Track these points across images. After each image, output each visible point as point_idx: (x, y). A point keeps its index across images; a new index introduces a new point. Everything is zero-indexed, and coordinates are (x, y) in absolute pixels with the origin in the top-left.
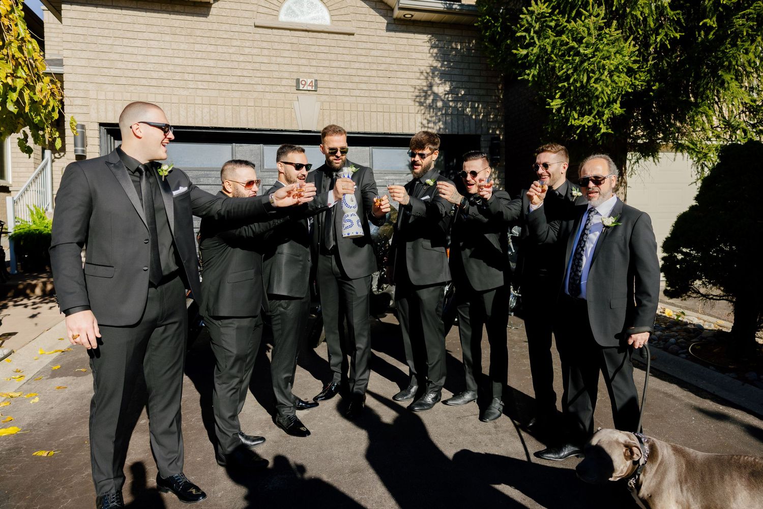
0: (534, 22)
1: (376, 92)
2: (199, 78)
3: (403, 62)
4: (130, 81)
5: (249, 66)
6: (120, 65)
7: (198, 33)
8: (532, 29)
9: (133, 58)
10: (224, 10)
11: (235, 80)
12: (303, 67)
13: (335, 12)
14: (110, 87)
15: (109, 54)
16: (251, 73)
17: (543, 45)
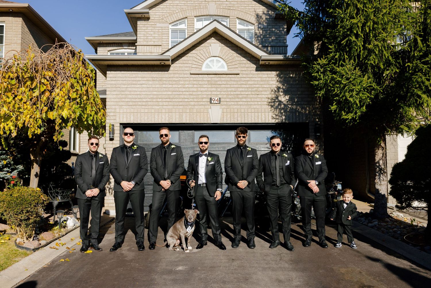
0: (320, 68)
1: (251, 102)
2: (164, 100)
3: (265, 86)
4: (134, 104)
5: (187, 93)
6: (130, 96)
7: (164, 79)
8: (320, 72)
9: (136, 93)
10: (176, 67)
11: (180, 100)
12: (214, 92)
13: (230, 64)
14: (125, 107)
15: (125, 92)
16: (188, 97)
17: (325, 79)
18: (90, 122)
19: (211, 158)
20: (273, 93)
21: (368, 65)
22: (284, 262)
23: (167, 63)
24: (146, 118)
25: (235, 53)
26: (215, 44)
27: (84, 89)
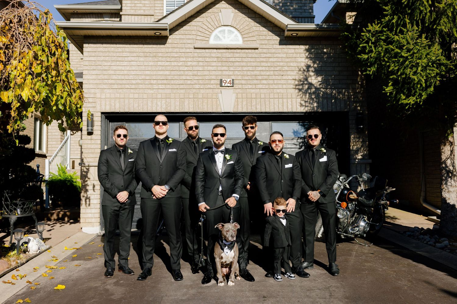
0: (371, 37)
1: (274, 85)
2: (160, 82)
3: (292, 64)
4: (120, 87)
5: (190, 73)
6: (114, 77)
7: (160, 55)
8: (370, 42)
9: (122, 73)
10: (176, 40)
11: (182, 82)
12: (225, 72)
13: (246, 36)
14: (108, 91)
15: (109, 71)
16: (191, 77)
17: (378, 51)
18: (61, 107)
19: (229, 156)
20: (301, 72)
21: (437, 32)
22: (337, 299)
23: (164, 33)
24: (136, 105)
25: (252, 21)
26: (226, 9)
27: (52, 60)
